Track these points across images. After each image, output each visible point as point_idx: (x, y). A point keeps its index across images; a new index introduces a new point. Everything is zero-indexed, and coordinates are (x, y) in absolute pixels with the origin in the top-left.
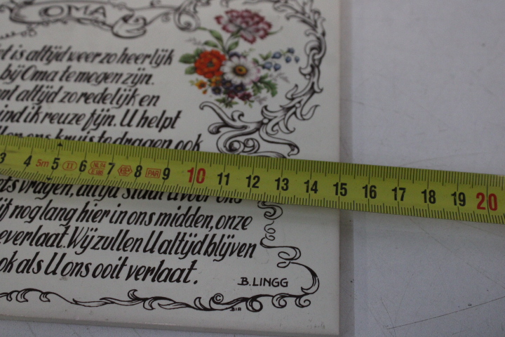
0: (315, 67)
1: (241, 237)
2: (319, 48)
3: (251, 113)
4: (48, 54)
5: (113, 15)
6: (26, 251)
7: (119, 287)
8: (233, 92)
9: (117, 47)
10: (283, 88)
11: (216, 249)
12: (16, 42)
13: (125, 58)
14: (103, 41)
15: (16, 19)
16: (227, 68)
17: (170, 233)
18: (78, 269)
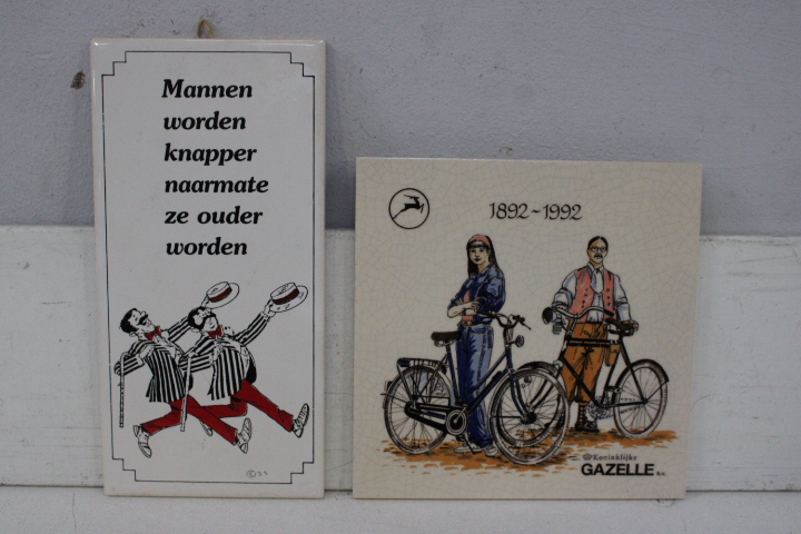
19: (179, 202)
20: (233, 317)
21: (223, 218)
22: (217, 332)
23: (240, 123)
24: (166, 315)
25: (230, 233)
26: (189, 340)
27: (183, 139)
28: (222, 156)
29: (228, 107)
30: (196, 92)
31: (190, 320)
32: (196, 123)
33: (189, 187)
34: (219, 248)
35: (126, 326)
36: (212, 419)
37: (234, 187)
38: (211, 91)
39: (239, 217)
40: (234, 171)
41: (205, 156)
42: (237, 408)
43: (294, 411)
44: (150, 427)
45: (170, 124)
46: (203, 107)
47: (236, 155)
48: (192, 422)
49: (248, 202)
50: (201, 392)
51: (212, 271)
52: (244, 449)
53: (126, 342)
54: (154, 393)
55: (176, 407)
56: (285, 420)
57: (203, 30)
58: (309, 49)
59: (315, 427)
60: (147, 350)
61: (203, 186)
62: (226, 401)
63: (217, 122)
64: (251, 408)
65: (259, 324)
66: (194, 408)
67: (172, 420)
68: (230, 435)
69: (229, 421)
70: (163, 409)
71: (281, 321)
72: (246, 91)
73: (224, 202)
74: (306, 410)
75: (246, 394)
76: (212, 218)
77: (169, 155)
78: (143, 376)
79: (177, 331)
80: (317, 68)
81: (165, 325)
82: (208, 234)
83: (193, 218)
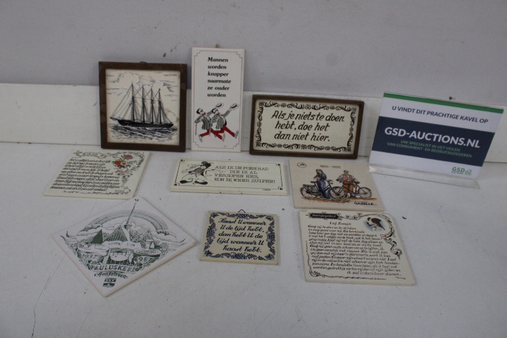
0: (140, 163)
1: (117, 185)
2: (142, 161)
3: (124, 170)
4: (84, 160)
5: (99, 155)
6: (74, 187)
7: (92, 191)
8: (121, 166)
9: (99, 160)
10: (132, 166)
11: (111, 187)
12: (77, 159)
13: (100, 161)
14: (96, 159)
15: (77, 155)
16: (121, 164)
17: (103, 185)
18: (84, 189)
19: (211, 85)
20: (222, 111)
21: (221, 89)
22: (218, 114)
23: (225, 67)
24: (207, 110)
25: (222, 92)
26: (212, 116)
27: (212, 71)
28: (221, 75)
29: (222, 64)
30: (216, 60)
31: (212, 111)
32: (215, 67)
33: (213, 81)
34: (219, 95)
35: (198, 112)
36: (216, 133)
37: (223, 82)
38: (219, 60)
39: (224, 88)
40: (223, 78)
41: (217, 75)
42: (222, 131)
43: (235, 132)
44: (202, 135)
45: (209, 67)
46: (217, 64)
47: (224, 75)
48: (212, 134)
49: (226, 85)
50: (214, 128)
51: (218, 100)
52: (223, 141)
53: (198, 116)
54: (204, 127)
55: (208, 131)
56: (233, 134)
57: (217, 46)
58: (241, 51)
59: (239, 136)
60: (202, 118)
61: (216, 81)
62: (220, 130)
63: (220, 67)
64: (225, 132)
65: (228, 112)
66: (212, 131)
67: (207, 133)
68: (220, 137)
69: (220, 134)
70: (205, 131)
71: (233, 112)
72: (227, 60)
73: (221, 85)
74: (237, 132)
75: (224, 128)
76: (218, 88)
77: (209, 74)
78: (201, 123)
79: (209, 113)
80: (243, 56)
81: (207, 112)
82: (217, 92)
83: (214, 89)
